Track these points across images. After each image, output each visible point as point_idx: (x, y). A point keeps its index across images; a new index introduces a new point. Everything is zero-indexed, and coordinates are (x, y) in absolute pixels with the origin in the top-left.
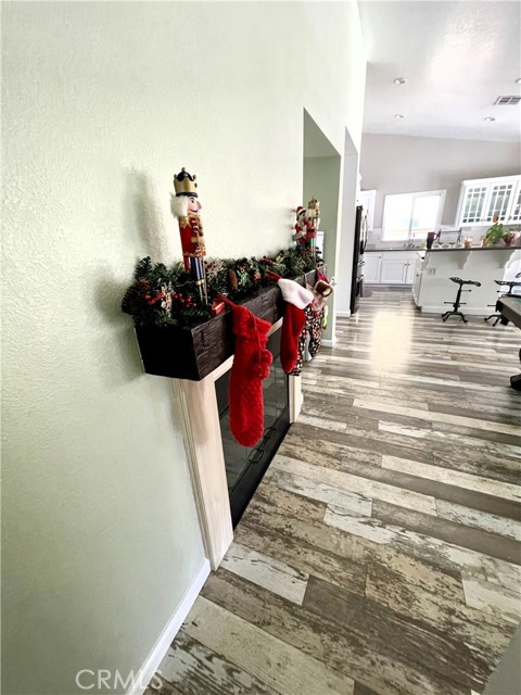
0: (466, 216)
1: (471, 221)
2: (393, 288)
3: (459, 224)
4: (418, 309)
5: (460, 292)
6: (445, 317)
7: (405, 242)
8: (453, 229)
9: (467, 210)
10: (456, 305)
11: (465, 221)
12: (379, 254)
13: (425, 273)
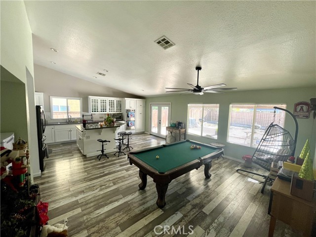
0: (93, 109)
1: (95, 111)
2: (65, 144)
3: (91, 112)
4: (84, 156)
5: (103, 145)
6: (99, 158)
7: (66, 119)
8: (88, 114)
9: (93, 107)
10: (103, 151)
11: (93, 111)
12: (52, 127)
13: (85, 138)
